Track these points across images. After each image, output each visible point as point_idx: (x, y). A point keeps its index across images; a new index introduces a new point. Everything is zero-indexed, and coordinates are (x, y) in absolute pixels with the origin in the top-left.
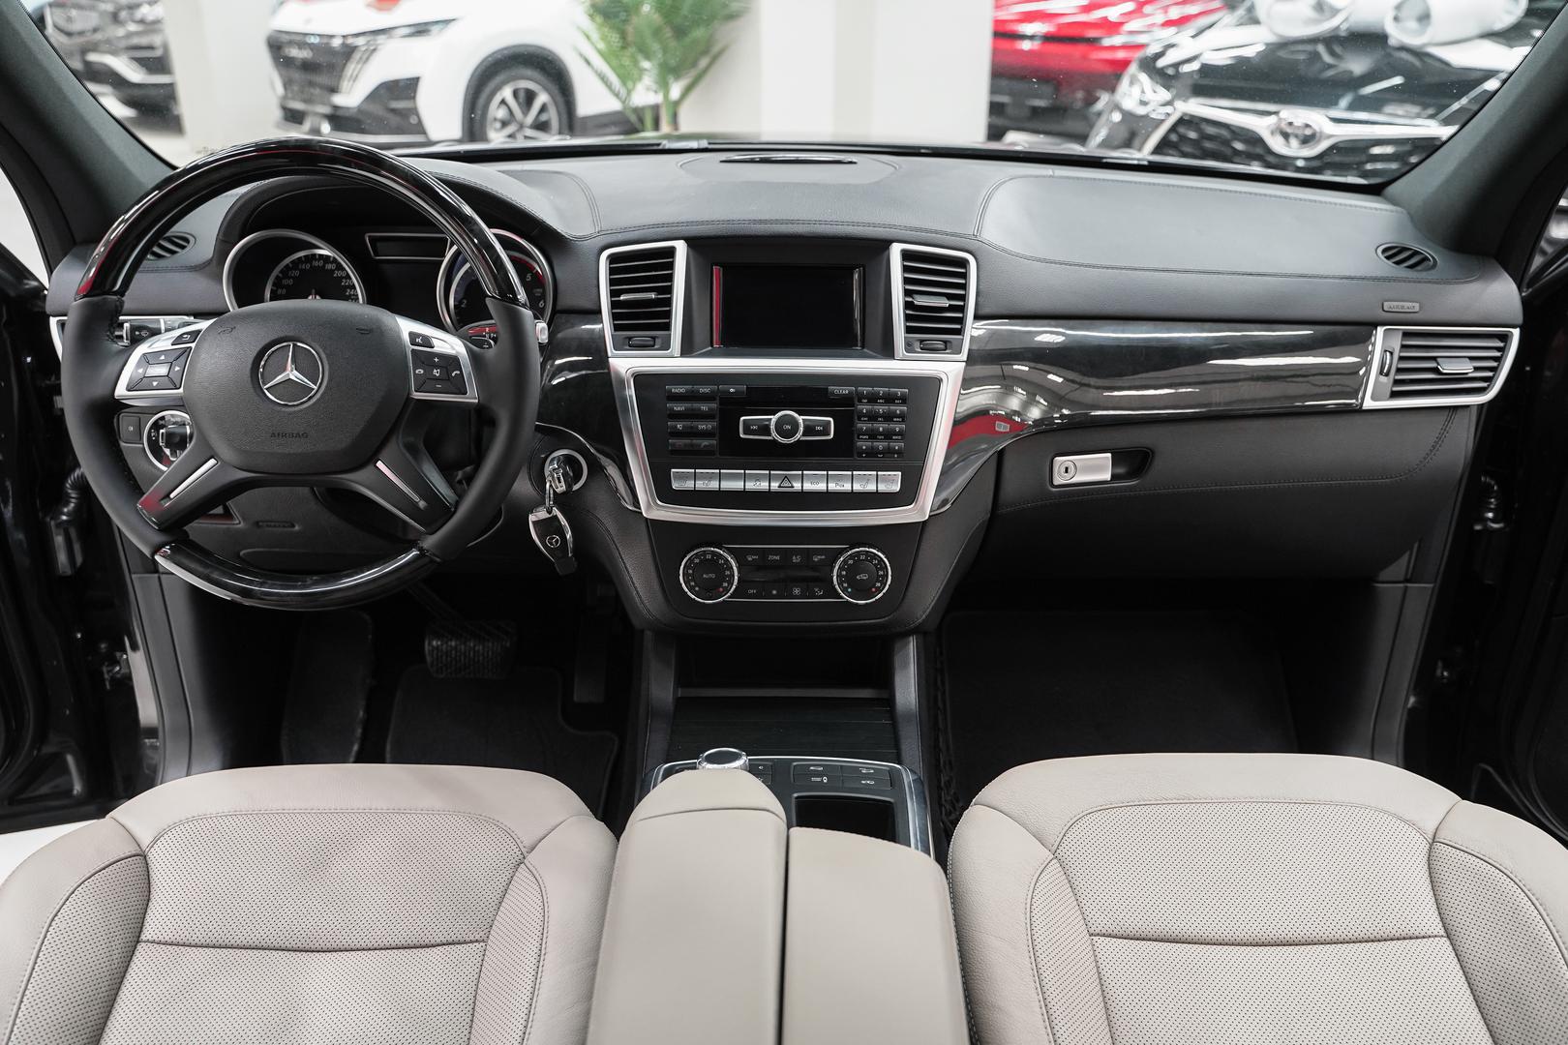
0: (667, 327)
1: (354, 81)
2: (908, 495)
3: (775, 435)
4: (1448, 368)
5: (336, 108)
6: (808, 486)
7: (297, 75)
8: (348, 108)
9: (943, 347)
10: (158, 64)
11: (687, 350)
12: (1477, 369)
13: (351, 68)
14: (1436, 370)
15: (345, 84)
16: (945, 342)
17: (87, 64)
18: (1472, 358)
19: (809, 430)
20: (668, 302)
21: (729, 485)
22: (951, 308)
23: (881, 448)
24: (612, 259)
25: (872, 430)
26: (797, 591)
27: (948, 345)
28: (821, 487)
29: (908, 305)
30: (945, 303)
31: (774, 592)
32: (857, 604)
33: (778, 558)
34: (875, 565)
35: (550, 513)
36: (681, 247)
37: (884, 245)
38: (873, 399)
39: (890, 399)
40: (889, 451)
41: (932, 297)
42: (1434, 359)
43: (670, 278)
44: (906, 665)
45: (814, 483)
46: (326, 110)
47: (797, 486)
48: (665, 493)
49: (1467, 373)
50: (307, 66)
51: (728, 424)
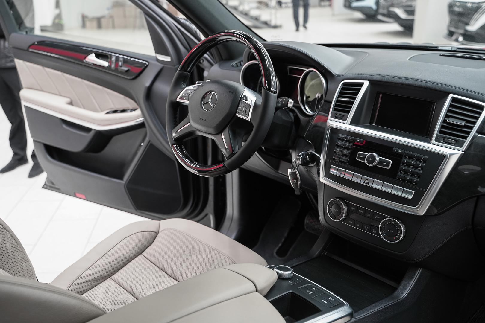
0: (348, 112)
1: (476, 21)
2: (415, 202)
3: (366, 162)
5: (466, 31)
6: (374, 186)
7: (456, 18)
8: (472, 32)
9: (454, 143)
10: (411, 11)
11: (354, 122)
13: (476, 16)
15: (472, 22)
16: (456, 141)
17: (389, 11)
19: (381, 162)
20: (352, 103)
21: (348, 177)
22: (465, 126)
23: (408, 178)
24: (344, 84)
25: (407, 170)
26: (366, 228)
27: (457, 142)
28: (379, 187)
29: (444, 121)
30: (463, 123)
31: (358, 225)
32: (390, 243)
33: (362, 212)
34: (397, 228)
35: (294, 170)
36: (366, 83)
37: (447, 94)
38: (411, 157)
39: (418, 159)
40: (411, 182)
41: (458, 120)
43: (357, 94)
44: (411, 278)
45: (377, 185)
46: (461, 31)
47: (370, 185)
48: (327, 174)
50: (460, 14)
51: (353, 153)
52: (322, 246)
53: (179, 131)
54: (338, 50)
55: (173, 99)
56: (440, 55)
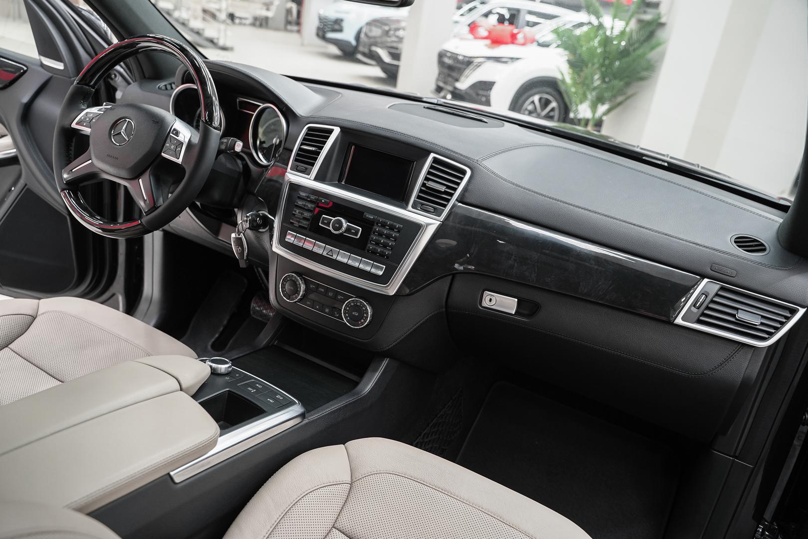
0: (313, 165)
1: (467, 77)
2: (385, 279)
3: (331, 228)
4: (741, 315)
5: (455, 88)
6: (339, 258)
7: (446, 71)
8: (461, 90)
9: (433, 211)
10: (396, 56)
11: (319, 178)
12: (762, 324)
13: (467, 72)
14: (734, 316)
15: (462, 79)
16: (435, 209)
17: (370, 51)
18: (763, 317)
19: (348, 230)
20: (318, 154)
21: (308, 246)
22: (445, 193)
23: (379, 250)
24: (310, 129)
25: (378, 240)
26: (327, 310)
27: (436, 210)
28: (345, 260)
29: (424, 185)
30: (443, 189)
31: (317, 307)
32: (354, 328)
33: (323, 290)
34: (363, 310)
35: (239, 235)
36: (337, 131)
37: (427, 152)
38: (384, 225)
39: (392, 228)
40: (382, 255)
41: (439, 185)
42: (737, 309)
43: (324, 143)
44: (376, 370)
45: (343, 257)
46: (450, 88)
47: (334, 257)
48: (283, 243)
49: (756, 325)
50: (451, 68)
51: (316, 218)
52: (272, 333)
53: (73, 171)
54: (305, 86)
55: (66, 124)
56: (424, 107)
